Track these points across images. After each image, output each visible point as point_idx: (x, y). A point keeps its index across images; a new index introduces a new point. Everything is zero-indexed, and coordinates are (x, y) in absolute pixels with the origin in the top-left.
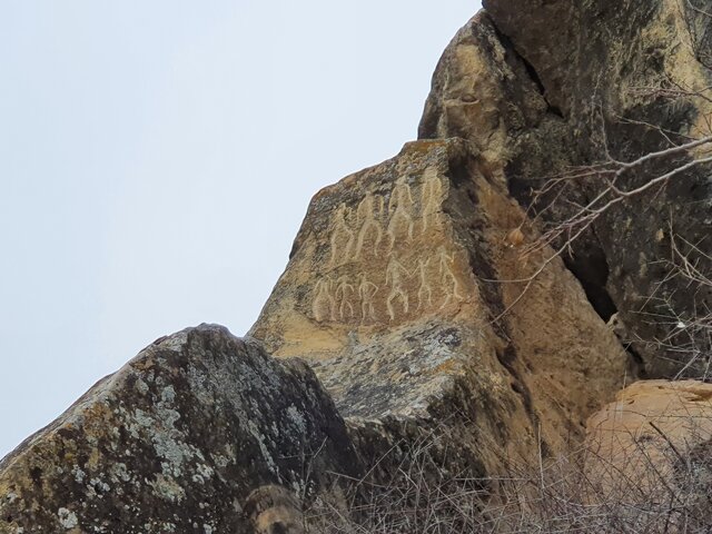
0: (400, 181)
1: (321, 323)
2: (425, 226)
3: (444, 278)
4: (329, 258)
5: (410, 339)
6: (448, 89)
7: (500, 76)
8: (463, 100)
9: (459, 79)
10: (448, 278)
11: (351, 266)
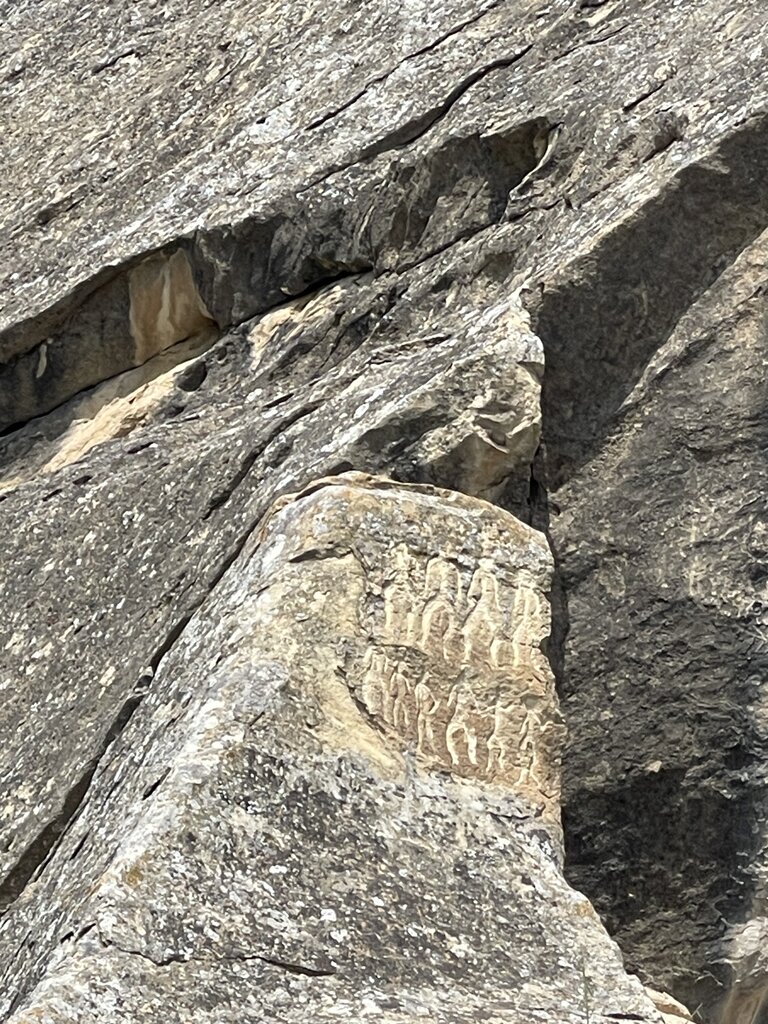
0: (487, 565)
1: (372, 716)
3: (524, 744)
4: (383, 621)
5: (494, 817)
8: (490, 436)
10: (529, 746)
11: (414, 654)
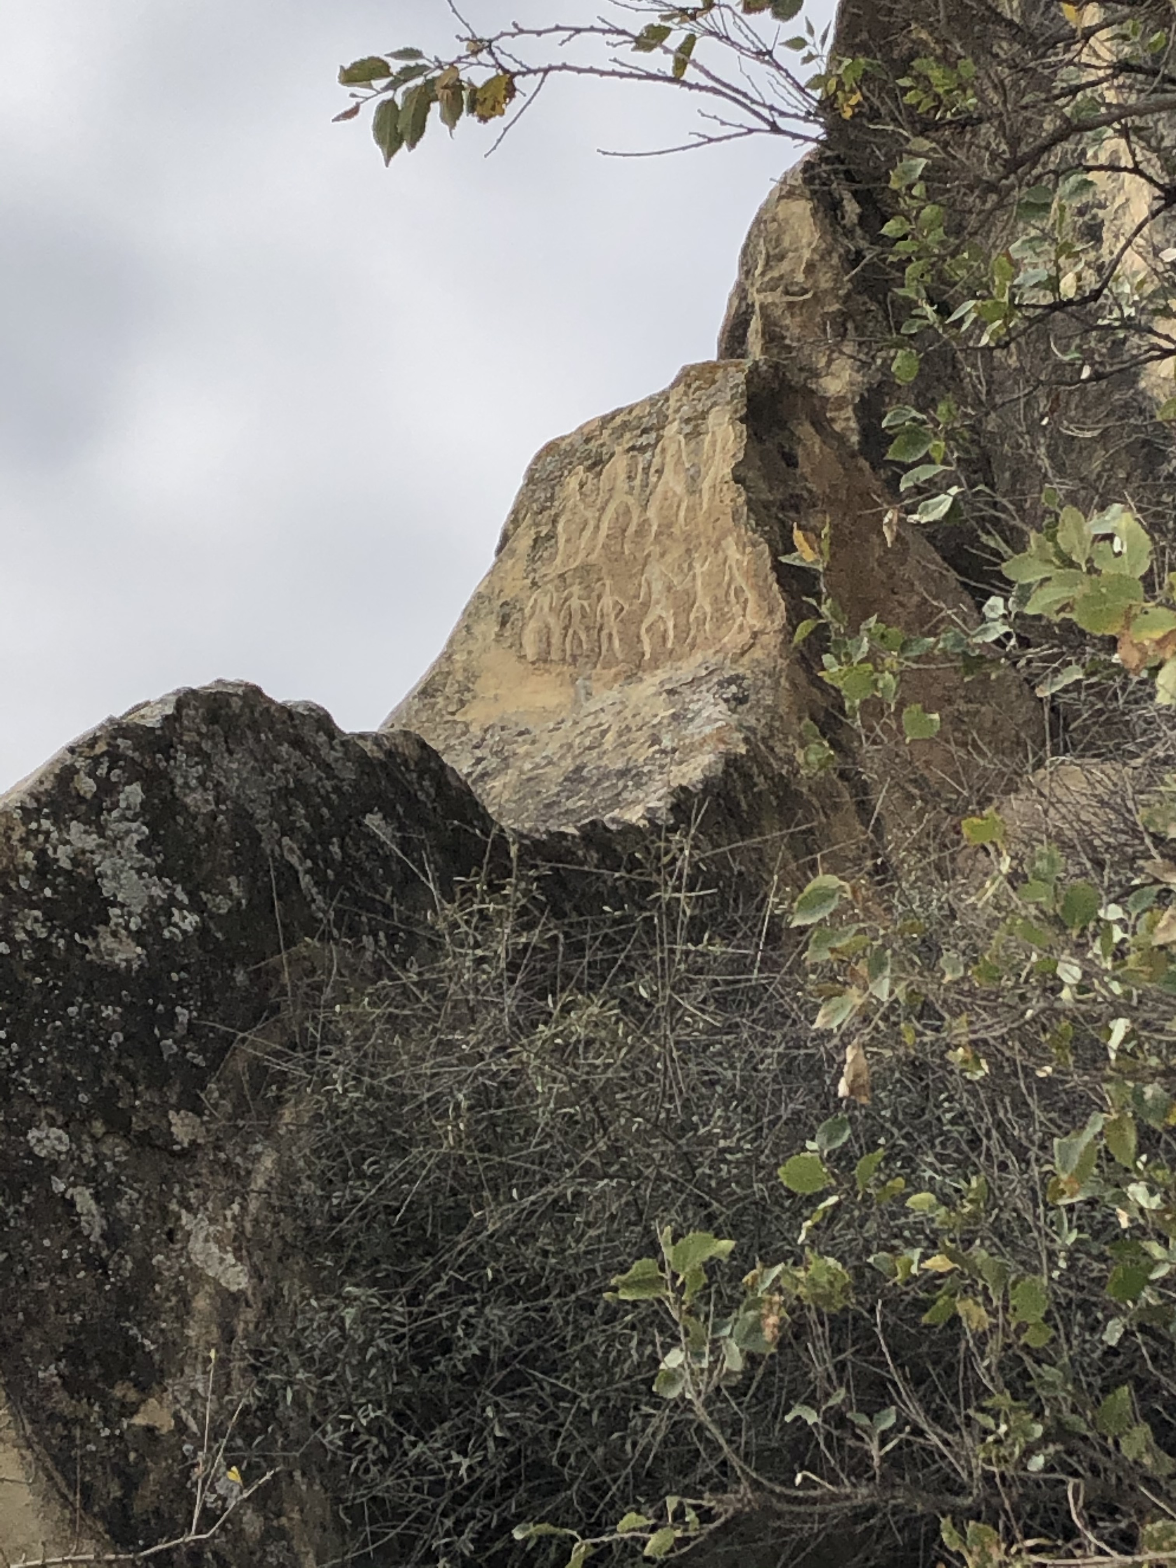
0: (671, 429)
1: (534, 663)
2: (705, 506)
3: (732, 593)
4: (553, 557)
5: (671, 692)
6: (763, 274)
7: (848, 251)
8: (787, 293)
9: (781, 257)
10: (739, 591)
11: (585, 569)
